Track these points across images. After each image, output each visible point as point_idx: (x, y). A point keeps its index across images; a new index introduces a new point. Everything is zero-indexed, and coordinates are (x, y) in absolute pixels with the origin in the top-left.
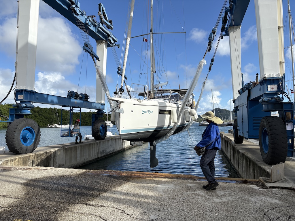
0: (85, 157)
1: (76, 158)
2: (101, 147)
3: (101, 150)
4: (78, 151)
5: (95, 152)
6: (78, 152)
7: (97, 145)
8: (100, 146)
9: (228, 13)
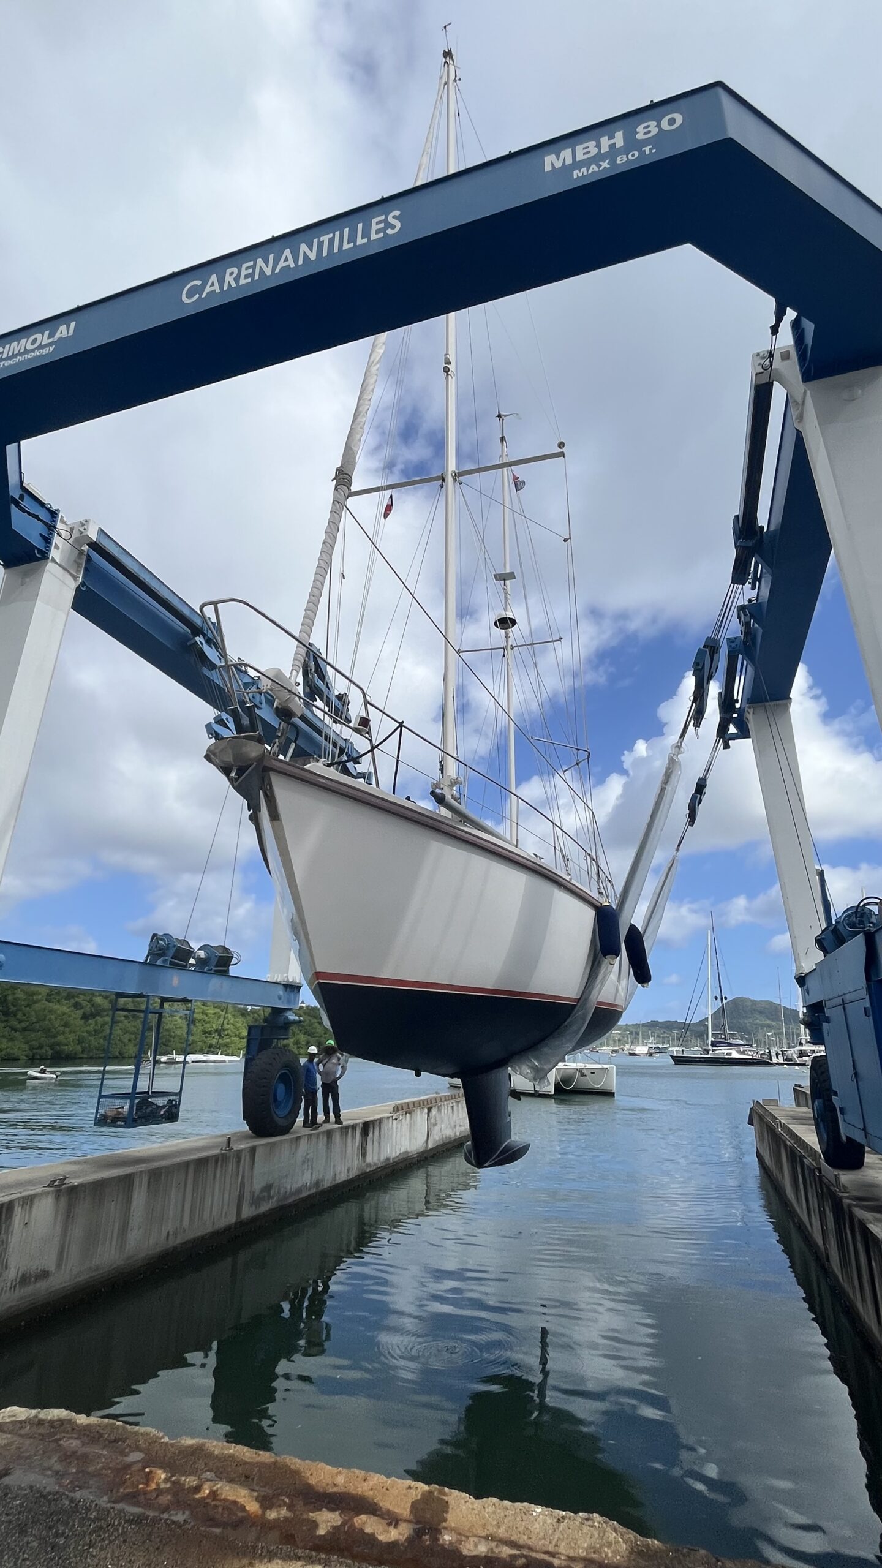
0: (169, 1226)
1: (124, 1230)
2: (256, 1171)
3: (258, 1185)
4: (135, 1196)
5: (226, 1196)
6: (134, 1203)
7: (239, 1162)
8: (252, 1169)
9: (740, 656)
